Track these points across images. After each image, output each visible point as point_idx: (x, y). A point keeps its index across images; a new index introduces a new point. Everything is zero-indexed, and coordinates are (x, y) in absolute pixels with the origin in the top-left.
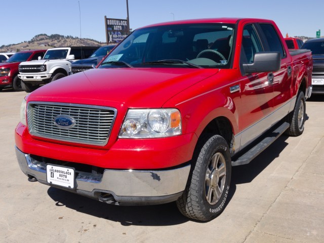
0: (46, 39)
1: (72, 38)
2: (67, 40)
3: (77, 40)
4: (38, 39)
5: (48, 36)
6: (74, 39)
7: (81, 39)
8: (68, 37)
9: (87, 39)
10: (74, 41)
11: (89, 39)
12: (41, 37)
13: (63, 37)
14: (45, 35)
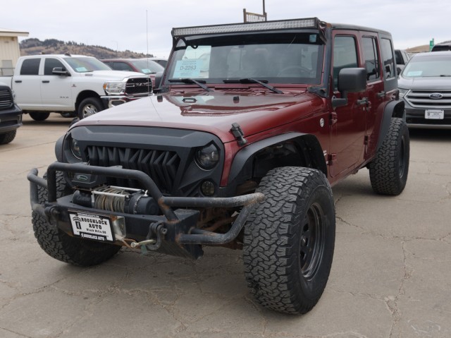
0: (38, 45)
1: (76, 44)
2: (68, 47)
3: (82, 48)
4: (26, 45)
5: (41, 42)
6: (78, 46)
7: (88, 46)
8: (70, 43)
9: (97, 47)
10: (78, 48)
11: (100, 47)
12: (31, 43)
13: (62, 43)
14: (36, 40)
